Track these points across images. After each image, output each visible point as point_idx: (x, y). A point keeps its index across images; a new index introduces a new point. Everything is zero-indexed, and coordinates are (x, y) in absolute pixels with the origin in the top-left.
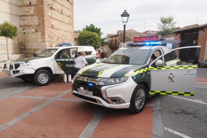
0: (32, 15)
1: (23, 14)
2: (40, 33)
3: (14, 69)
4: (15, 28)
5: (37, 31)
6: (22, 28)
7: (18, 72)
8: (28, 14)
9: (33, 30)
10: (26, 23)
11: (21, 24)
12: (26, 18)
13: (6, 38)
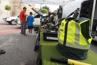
0: (17, 2)
1: (14, 2)
2: (20, 9)
3: (5, 19)
4: (10, 7)
5: (19, 8)
6: (14, 7)
7: (6, 20)
8: (16, 2)
9: (18, 8)
10: (15, 5)
11: (14, 5)
12: (15, 3)
13: (7, 10)
